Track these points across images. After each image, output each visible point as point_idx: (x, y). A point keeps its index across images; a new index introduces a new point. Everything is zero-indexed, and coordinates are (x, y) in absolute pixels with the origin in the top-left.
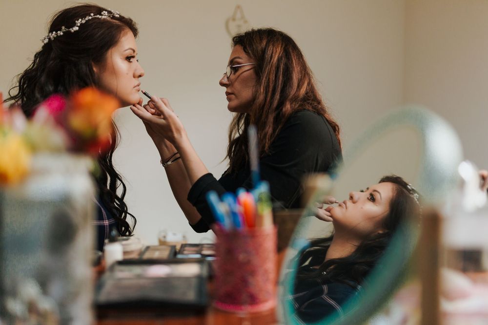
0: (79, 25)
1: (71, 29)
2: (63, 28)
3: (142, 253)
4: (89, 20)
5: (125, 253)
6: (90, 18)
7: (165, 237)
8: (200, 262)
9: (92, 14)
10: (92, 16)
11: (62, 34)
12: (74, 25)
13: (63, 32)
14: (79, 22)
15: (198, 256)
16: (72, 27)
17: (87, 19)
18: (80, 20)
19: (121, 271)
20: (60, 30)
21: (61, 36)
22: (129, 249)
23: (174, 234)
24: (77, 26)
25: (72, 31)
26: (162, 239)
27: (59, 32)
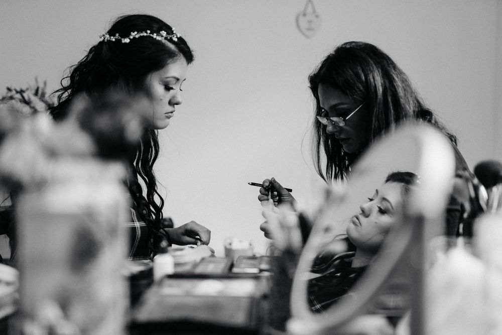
0: (132, 37)
1: (123, 39)
2: (117, 35)
3: (196, 265)
4: (143, 36)
5: (177, 265)
6: (145, 34)
7: (230, 244)
8: (256, 277)
9: (149, 32)
10: (147, 33)
11: (114, 40)
12: (127, 36)
13: (115, 39)
14: (134, 34)
15: (255, 271)
16: (125, 37)
17: (142, 35)
18: (136, 33)
19: (170, 286)
20: (114, 35)
21: (112, 41)
22: (182, 260)
23: (241, 241)
24: (130, 39)
25: (123, 42)
26: (228, 247)
27: (112, 37)
